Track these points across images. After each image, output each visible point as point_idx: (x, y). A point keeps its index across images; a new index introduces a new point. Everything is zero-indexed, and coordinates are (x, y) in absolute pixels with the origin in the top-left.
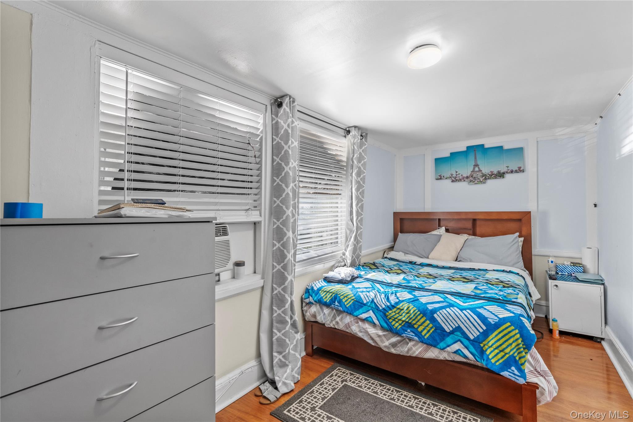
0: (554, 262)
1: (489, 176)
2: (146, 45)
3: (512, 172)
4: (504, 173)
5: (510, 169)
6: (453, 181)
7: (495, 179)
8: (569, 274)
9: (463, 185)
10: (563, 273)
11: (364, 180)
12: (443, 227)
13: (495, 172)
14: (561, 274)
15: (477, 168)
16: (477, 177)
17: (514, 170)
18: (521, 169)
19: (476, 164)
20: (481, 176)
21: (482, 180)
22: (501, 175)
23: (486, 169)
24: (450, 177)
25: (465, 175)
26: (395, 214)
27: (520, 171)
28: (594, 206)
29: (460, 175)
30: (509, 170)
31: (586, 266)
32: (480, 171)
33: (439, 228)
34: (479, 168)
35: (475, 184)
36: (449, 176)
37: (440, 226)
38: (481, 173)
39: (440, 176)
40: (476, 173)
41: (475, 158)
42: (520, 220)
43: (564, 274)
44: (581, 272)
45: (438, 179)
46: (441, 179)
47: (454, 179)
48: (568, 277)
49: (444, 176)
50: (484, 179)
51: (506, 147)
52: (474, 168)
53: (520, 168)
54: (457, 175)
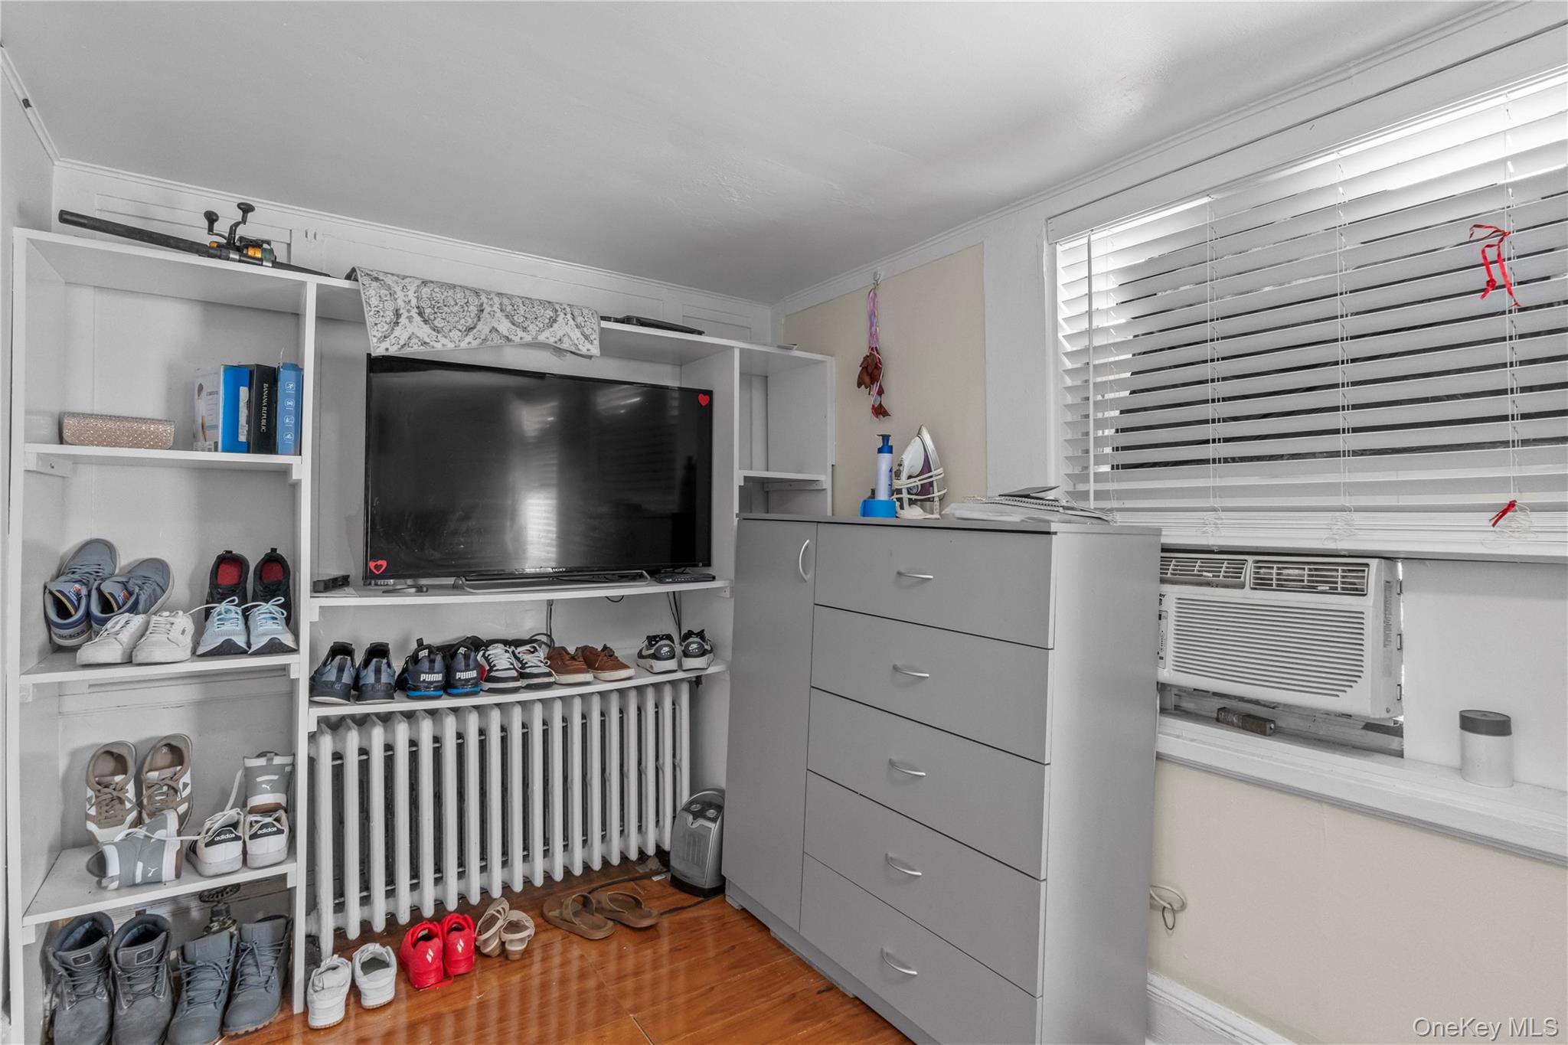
2: (1160, 145)
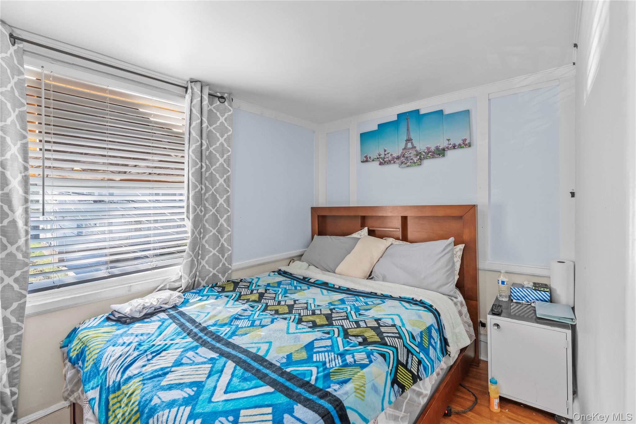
0: (505, 284)
1: (424, 154)
3: (454, 147)
4: (444, 150)
5: (452, 142)
6: (381, 164)
7: (433, 158)
8: (528, 302)
9: (394, 168)
10: (519, 301)
11: (229, 162)
12: (365, 228)
13: (433, 149)
14: (516, 303)
15: (410, 143)
16: (410, 157)
17: (457, 144)
18: (467, 142)
19: (409, 138)
20: (415, 154)
21: (416, 161)
22: (440, 152)
23: (421, 146)
24: (378, 158)
25: (395, 155)
26: (313, 209)
27: (465, 145)
28: (570, 195)
29: (389, 155)
30: (450, 144)
31: (555, 290)
32: (414, 147)
33: (361, 228)
34: (412, 143)
35: (407, 166)
36: (376, 157)
37: (363, 226)
38: (415, 151)
39: (366, 157)
40: (409, 152)
41: (408, 130)
42: (460, 217)
43: (521, 302)
44: (546, 301)
45: (364, 162)
46: (367, 161)
47: (381, 161)
48: (526, 307)
49: (370, 158)
50: (419, 159)
51: (447, 112)
52: (406, 144)
53: (465, 140)
54: (385, 155)
